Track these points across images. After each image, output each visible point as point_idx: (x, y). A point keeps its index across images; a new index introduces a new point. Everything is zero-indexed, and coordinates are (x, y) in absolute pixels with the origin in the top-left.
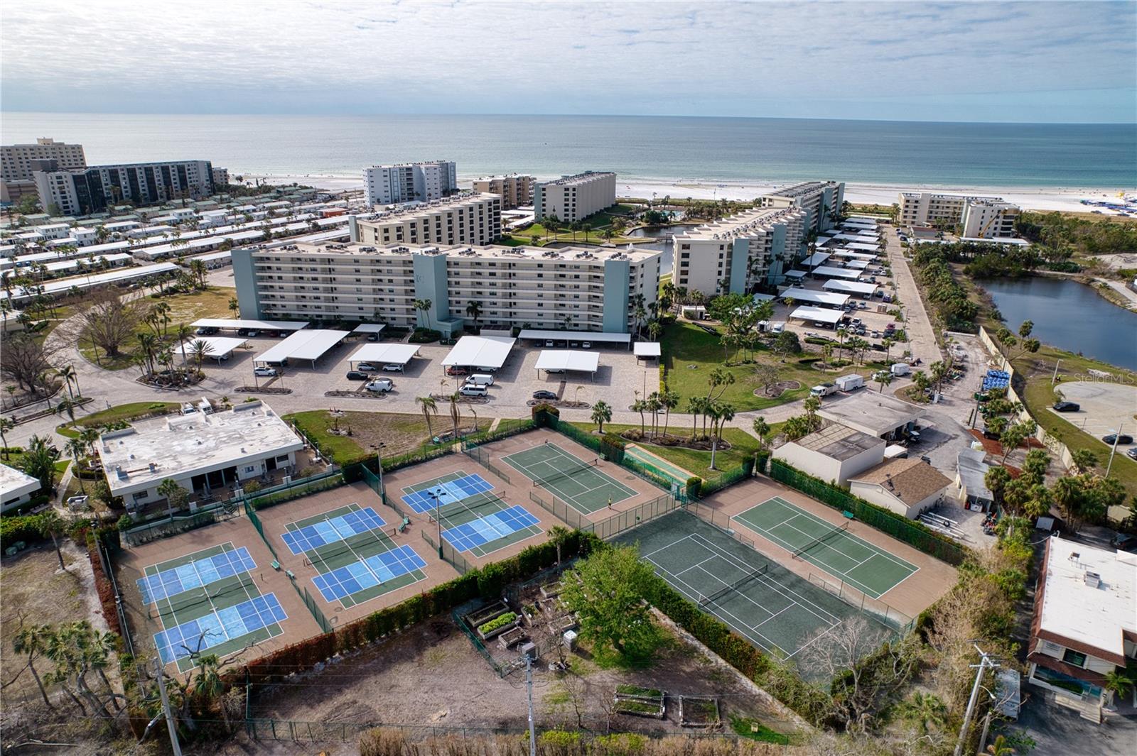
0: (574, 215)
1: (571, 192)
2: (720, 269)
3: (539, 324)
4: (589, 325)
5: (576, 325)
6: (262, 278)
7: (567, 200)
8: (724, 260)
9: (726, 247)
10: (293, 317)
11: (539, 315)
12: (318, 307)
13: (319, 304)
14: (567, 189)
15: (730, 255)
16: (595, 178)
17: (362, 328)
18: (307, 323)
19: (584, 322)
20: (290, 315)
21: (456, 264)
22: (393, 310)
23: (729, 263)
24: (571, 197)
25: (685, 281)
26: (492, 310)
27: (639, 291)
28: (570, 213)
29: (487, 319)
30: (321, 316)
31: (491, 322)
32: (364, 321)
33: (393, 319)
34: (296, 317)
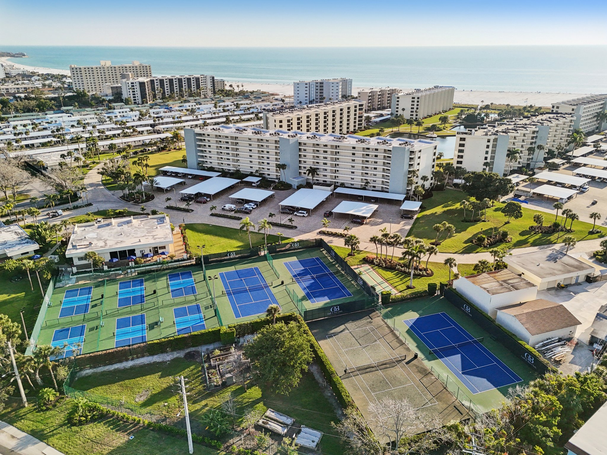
0: (417, 115)
1: (416, 100)
2: (486, 155)
3: (352, 184)
4: (382, 187)
5: (374, 187)
6: (200, 146)
7: (413, 105)
8: (490, 150)
9: (492, 141)
10: (216, 169)
11: (352, 179)
12: (229, 165)
13: (229, 163)
14: (413, 98)
15: (494, 146)
16: (440, 90)
17: (249, 179)
18: (220, 173)
19: (379, 186)
20: (214, 168)
21: (305, 144)
22: (268, 169)
23: (493, 152)
24: (416, 103)
25: (461, 162)
26: (324, 174)
27: (416, 168)
28: (414, 114)
29: (321, 179)
30: (229, 170)
31: (324, 181)
32: (251, 174)
33: (269, 175)
34: (217, 170)
